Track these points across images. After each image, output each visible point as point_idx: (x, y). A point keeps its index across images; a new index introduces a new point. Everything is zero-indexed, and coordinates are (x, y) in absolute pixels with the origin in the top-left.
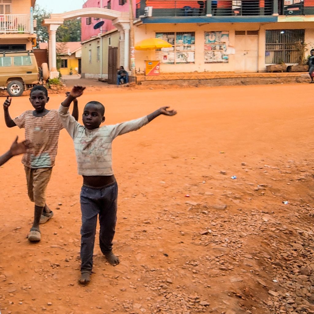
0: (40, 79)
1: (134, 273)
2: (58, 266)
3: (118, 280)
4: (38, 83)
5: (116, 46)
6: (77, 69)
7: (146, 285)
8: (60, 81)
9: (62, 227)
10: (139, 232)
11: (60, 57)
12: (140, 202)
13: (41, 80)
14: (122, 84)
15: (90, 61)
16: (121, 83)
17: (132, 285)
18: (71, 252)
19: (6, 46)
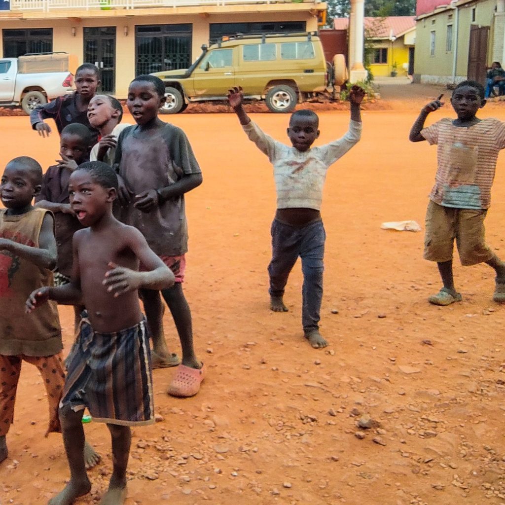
0: (329, 82)
1: (466, 458)
2: (313, 420)
3: (429, 466)
4: (326, 91)
5: (486, 24)
6: (406, 65)
7: (488, 485)
8: (369, 88)
9: (332, 352)
10: (489, 381)
11: (373, 44)
12: (499, 326)
13: (331, 84)
14: (496, 96)
15: (433, 52)
16: (494, 94)
17: (458, 481)
18: (342, 400)
19: (270, 24)
